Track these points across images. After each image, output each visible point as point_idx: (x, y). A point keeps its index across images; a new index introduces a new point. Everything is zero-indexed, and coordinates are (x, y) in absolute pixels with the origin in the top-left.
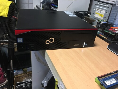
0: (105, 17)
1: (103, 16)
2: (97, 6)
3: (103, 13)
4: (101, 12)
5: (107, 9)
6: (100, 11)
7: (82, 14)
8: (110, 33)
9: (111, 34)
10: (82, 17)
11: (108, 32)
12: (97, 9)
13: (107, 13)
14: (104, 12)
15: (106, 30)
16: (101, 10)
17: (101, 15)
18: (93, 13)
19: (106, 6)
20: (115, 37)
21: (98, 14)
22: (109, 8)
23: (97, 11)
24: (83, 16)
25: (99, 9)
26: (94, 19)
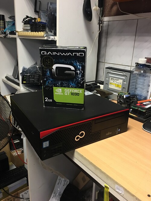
0: (123, 88)
1: (121, 86)
2: (110, 75)
3: (120, 83)
4: (117, 81)
5: (124, 78)
6: (115, 80)
7: (90, 86)
8: (139, 109)
9: (142, 110)
10: (92, 89)
11: (136, 108)
12: (112, 79)
13: (125, 83)
14: (121, 81)
15: (134, 106)
16: (117, 79)
17: (118, 86)
18: (106, 84)
19: (122, 74)
20: (147, 113)
21: (113, 84)
22: (126, 76)
23: (111, 81)
24: (92, 87)
25: (114, 79)
26: (109, 91)
